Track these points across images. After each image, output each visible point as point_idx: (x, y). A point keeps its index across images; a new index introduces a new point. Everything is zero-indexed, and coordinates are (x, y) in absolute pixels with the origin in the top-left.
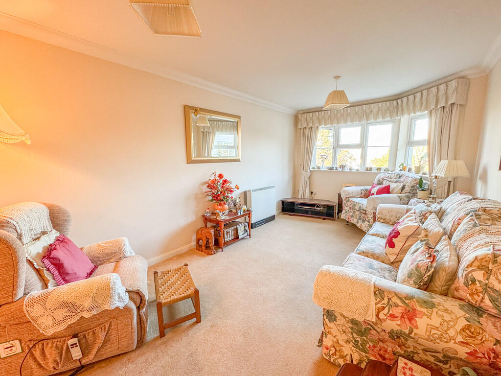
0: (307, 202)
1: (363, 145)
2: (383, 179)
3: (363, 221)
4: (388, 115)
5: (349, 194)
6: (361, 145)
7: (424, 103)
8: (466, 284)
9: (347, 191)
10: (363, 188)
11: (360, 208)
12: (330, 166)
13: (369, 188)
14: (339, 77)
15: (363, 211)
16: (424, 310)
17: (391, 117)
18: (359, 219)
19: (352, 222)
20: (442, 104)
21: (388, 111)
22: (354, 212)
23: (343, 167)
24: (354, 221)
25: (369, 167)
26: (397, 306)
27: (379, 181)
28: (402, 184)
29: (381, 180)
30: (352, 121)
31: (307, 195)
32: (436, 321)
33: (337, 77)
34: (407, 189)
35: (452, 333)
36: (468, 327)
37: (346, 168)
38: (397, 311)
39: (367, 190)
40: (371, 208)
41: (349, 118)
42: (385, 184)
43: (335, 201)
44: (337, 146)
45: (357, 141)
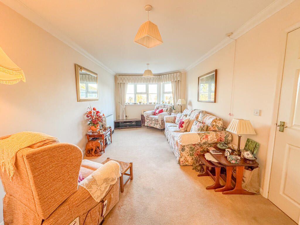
0: (125, 121)
1: (147, 93)
2: (158, 107)
3: (157, 124)
4: (157, 81)
5: (148, 114)
6: (146, 93)
7: (170, 79)
8: (212, 126)
9: (147, 113)
10: (152, 111)
11: (155, 119)
12: (134, 102)
13: (154, 111)
14: (149, 64)
15: (156, 120)
16: (209, 134)
17: (158, 82)
18: (155, 124)
19: (151, 126)
20: (176, 80)
21: (157, 80)
22: (152, 121)
23: (140, 103)
24: (152, 125)
25: (151, 102)
26: (204, 136)
27: (157, 108)
28: (166, 108)
29: (158, 108)
30: (143, 82)
31: (125, 118)
32: (211, 136)
33: (148, 64)
34: (168, 110)
35: (214, 137)
36: (216, 134)
37: (142, 103)
38: (204, 137)
39: (153, 112)
40: (160, 118)
41: (142, 81)
42: (160, 109)
43: (139, 118)
44: (136, 93)
45: (145, 91)
